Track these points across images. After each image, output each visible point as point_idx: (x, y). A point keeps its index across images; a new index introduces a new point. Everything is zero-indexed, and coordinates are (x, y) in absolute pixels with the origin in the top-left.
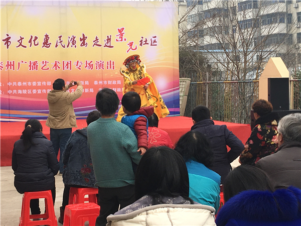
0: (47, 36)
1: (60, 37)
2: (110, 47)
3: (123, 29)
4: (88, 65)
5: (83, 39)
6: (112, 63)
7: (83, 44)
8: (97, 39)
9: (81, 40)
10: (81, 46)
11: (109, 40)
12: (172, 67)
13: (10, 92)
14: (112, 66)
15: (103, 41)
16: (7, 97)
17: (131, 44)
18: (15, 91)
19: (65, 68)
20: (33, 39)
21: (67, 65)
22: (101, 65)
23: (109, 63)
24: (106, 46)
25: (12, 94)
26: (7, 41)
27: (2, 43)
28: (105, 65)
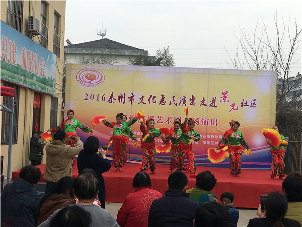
0: (163, 96)
1: (174, 97)
2: (215, 107)
3: (227, 92)
5: (193, 99)
6: (215, 121)
7: (192, 103)
8: (204, 100)
9: (190, 100)
10: (190, 105)
11: (214, 101)
15: (208, 102)
17: (233, 105)
20: (152, 98)
22: (206, 122)
23: (213, 121)
24: (211, 106)
26: (132, 98)
27: (127, 100)
28: (210, 121)
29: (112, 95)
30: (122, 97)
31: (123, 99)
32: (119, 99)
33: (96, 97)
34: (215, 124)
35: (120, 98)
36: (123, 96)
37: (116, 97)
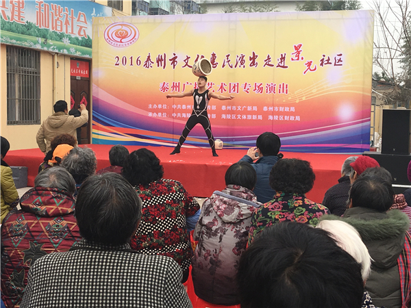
0: (214, 55)
1: (228, 56)
2: (284, 67)
3: (301, 45)
4: (257, 88)
5: (253, 58)
6: (285, 87)
7: (253, 64)
8: (269, 58)
9: (251, 59)
10: (251, 66)
11: (283, 58)
12: (361, 93)
13: (174, 115)
14: (285, 89)
15: (275, 61)
16: (172, 120)
17: (309, 64)
18: (179, 115)
19: (232, 91)
20: (200, 58)
21: (234, 87)
22: (272, 88)
23: (282, 87)
24: (279, 66)
25: (176, 118)
26: (174, 60)
27: (168, 63)
28: (277, 88)
29: (149, 57)
30: (162, 60)
31: (163, 62)
32: (158, 62)
33: (129, 61)
34: (285, 91)
35: (159, 60)
36: (163, 58)
37: (153, 59)
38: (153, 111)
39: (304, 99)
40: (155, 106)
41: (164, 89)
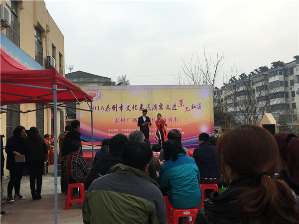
0: (142, 104)
1: (149, 105)
2: (175, 110)
3: (182, 100)
5: (161, 106)
7: (161, 108)
8: (168, 106)
11: (175, 106)
12: (210, 120)
15: (171, 107)
17: (187, 108)
20: (135, 106)
21: (152, 119)
22: (170, 120)
23: (175, 119)
24: (173, 109)
26: (121, 107)
27: (119, 109)
28: (173, 119)
29: (108, 106)
31: (116, 108)
33: (97, 108)
35: (114, 107)
36: (116, 106)
37: (111, 107)
38: (111, 133)
39: (185, 124)
40: (112, 130)
41: (116, 121)
